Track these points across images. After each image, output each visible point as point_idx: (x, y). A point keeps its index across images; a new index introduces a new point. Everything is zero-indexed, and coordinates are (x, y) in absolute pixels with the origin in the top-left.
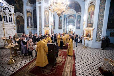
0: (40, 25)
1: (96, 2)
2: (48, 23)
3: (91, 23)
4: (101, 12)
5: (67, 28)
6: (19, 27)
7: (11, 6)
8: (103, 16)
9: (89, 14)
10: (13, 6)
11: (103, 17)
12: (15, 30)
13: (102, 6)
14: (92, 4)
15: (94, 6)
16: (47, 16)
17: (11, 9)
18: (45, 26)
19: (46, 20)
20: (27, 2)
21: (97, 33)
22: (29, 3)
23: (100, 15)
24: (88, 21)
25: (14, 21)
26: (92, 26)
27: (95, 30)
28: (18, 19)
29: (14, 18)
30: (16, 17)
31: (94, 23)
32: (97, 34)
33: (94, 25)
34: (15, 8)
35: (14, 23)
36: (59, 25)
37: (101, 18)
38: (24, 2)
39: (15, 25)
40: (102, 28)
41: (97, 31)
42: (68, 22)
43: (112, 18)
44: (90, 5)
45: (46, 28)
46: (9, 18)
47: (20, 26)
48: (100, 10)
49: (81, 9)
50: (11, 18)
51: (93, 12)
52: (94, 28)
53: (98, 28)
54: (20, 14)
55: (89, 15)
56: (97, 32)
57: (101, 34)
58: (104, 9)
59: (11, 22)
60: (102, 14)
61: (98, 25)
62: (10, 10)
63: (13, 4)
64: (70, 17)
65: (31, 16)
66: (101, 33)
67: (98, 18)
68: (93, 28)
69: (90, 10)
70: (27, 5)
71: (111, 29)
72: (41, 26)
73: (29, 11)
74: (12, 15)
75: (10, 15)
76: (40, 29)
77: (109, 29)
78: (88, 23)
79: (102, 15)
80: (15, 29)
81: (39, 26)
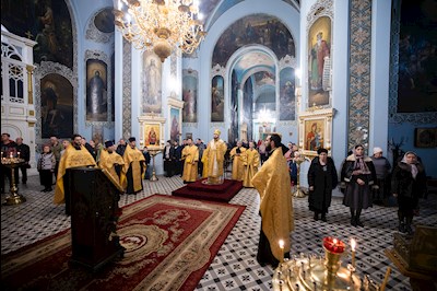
0: (128, 107)
1: (334, 5)
2: (156, 98)
3: (321, 91)
4: (356, 44)
5: (254, 121)
6: (49, 116)
7: (23, 39)
8: (366, 60)
9: (313, 54)
10: (29, 41)
11: (369, 62)
12: (33, 129)
13: (359, 20)
14: (320, 15)
15: (328, 20)
16: (152, 72)
17: (20, 49)
18: (146, 111)
19: (149, 85)
20: (87, 28)
21: (350, 129)
22: (96, 30)
23: (355, 54)
24: (310, 85)
25: (30, 93)
26: (326, 102)
27: (338, 117)
28: (50, 85)
29: (30, 83)
30: (40, 77)
31: (333, 88)
32: (348, 137)
33: (332, 96)
34: (38, 48)
35: (30, 102)
36: (213, 109)
37: (360, 68)
38: (77, 27)
39: (32, 107)
40: (368, 107)
41: (348, 121)
42: (255, 97)
43: (414, 67)
44: (313, 20)
45: (150, 118)
46: (12, 81)
47: (54, 112)
48: (353, 37)
49: (293, 44)
50: (20, 83)
51: (327, 47)
52: (335, 112)
53: (350, 107)
54: (59, 69)
55: (314, 58)
56: (348, 127)
57: (366, 136)
58: (368, 29)
59: (17, 98)
60: (365, 52)
61: (350, 96)
62: (16, 52)
63: (29, 34)
64: (263, 80)
65: (102, 75)
66: (368, 128)
67: (349, 67)
68: (330, 111)
69: (315, 38)
70: (88, 37)
71: (415, 114)
72: (130, 109)
73: (95, 57)
74: (25, 72)
75: (16, 70)
76: (127, 120)
77: (409, 116)
78: (311, 93)
79: (365, 56)
80: (31, 124)
81: (124, 110)
